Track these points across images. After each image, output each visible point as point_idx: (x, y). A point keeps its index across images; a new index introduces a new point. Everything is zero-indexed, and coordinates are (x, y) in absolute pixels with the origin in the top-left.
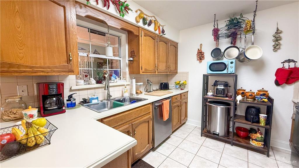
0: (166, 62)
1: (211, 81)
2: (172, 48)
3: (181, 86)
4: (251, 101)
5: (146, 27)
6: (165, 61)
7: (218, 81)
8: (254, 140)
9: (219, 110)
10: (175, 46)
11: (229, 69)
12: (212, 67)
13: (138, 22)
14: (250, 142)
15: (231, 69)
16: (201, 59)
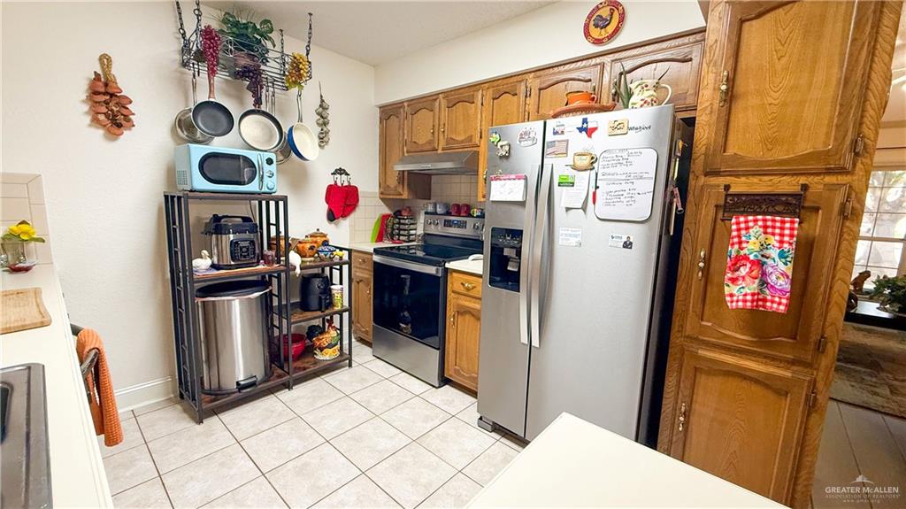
4: (310, 262)
7: (224, 217)
8: (326, 347)
11: (263, 179)
14: (317, 357)
15: (269, 180)
16: (115, 124)
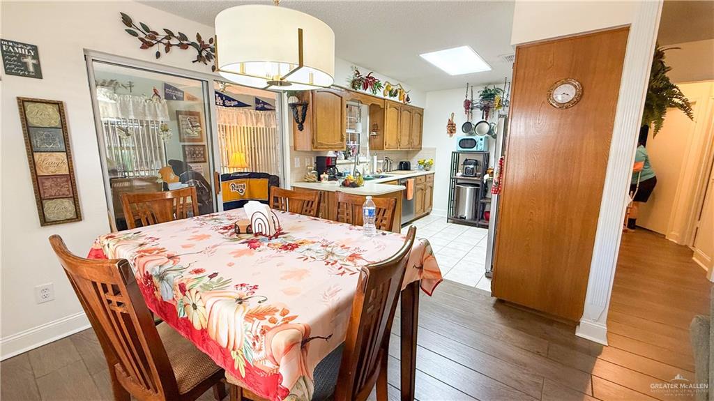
0: (409, 136)
1: (462, 158)
2: (416, 116)
3: (426, 166)
5: (392, 98)
6: (408, 134)
7: (468, 159)
9: (468, 192)
10: (420, 113)
11: (479, 146)
12: (462, 143)
13: (385, 95)
15: (481, 146)
16: (452, 132)
